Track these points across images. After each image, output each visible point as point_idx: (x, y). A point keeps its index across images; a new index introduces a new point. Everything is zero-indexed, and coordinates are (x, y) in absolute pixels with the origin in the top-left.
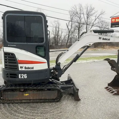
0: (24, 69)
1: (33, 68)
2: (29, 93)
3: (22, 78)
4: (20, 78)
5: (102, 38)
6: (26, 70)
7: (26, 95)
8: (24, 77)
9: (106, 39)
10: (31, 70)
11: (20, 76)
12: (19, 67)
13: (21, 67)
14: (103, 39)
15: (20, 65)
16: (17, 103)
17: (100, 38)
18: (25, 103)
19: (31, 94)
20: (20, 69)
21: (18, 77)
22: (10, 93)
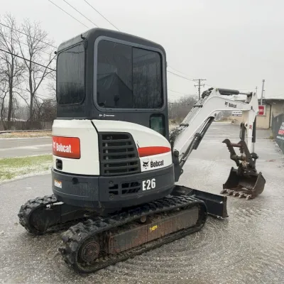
0: (149, 168)
1: (162, 163)
2: (157, 224)
3: (148, 188)
4: (144, 189)
6: (153, 168)
7: (154, 228)
8: (150, 186)
11: (144, 185)
12: (142, 164)
13: (145, 164)
14: (230, 105)
15: (143, 160)
16: (140, 254)
17: (226, 103)
18: (154, 248)
19: (161, 224)
20: (143, 169)
21: (141, 188)
22: (123, 233)
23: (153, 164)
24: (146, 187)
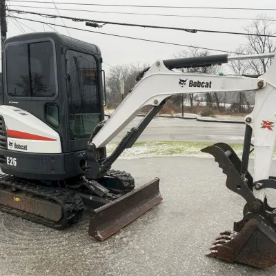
1: (25, 147)
2: (20, 198)
3: (11, 164)
5: (188, 82)
6: (16, 150)
9: (199, 84)
10: (23, 150)
12: (8, 143)
13: (11, 144)
14: (192, 84)
15: (9, 140)
17: (182, 82)
19: (23, 200)
20: (9, 148)
21: (6, 162)
23: (16, 146)
24: (9, 162)
